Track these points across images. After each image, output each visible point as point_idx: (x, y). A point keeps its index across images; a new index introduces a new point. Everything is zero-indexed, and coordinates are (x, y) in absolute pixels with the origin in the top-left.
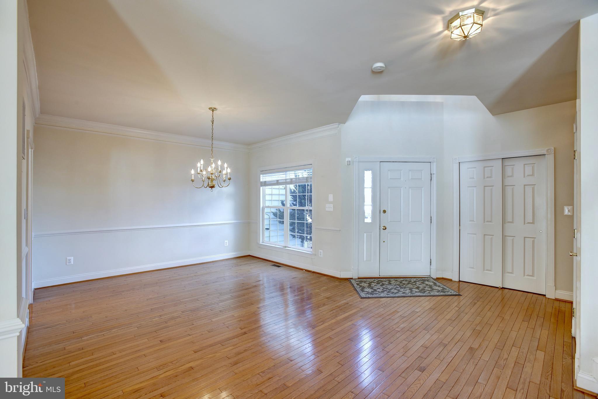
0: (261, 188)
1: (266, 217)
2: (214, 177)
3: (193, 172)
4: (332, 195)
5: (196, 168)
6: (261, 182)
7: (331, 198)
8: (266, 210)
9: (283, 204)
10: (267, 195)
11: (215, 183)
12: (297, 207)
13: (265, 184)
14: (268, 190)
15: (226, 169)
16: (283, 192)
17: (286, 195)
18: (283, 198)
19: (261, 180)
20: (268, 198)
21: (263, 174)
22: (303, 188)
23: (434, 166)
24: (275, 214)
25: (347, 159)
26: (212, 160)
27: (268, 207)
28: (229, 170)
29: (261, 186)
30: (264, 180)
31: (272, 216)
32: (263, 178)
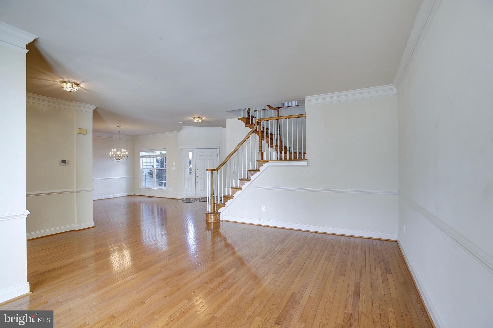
0: (141, 159)
1: (144, 174)
2: (120, 156)
3: (110, 154)
4: (174, 163)
5: (112, 152)
6: (141, 156)
7: (174, 164)
8: (144, 171)
9: (153, 167)
10: (144, 162)
11: (120, 158)
12: (159, 168)
13: (143, 157)
14: (144, 160)
15: (125, 152)
16: (152, 161)
17: (154, 162)
18: (152, 164)
19: (141, 155)
20: (144, 164)
21: (141, 152)
22: (162, 159)
23: (219, 150)
24: (149, 173)
25: (181, 147)
26: (119, 148)
27: (145, 169)
28: (127, 153)
29: (141, 158)
30: (143, 155)
31: (147, 174)
32: (142, 154)
